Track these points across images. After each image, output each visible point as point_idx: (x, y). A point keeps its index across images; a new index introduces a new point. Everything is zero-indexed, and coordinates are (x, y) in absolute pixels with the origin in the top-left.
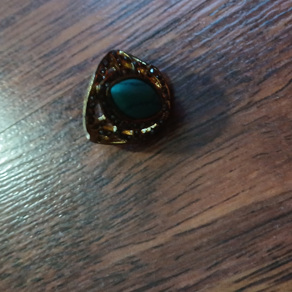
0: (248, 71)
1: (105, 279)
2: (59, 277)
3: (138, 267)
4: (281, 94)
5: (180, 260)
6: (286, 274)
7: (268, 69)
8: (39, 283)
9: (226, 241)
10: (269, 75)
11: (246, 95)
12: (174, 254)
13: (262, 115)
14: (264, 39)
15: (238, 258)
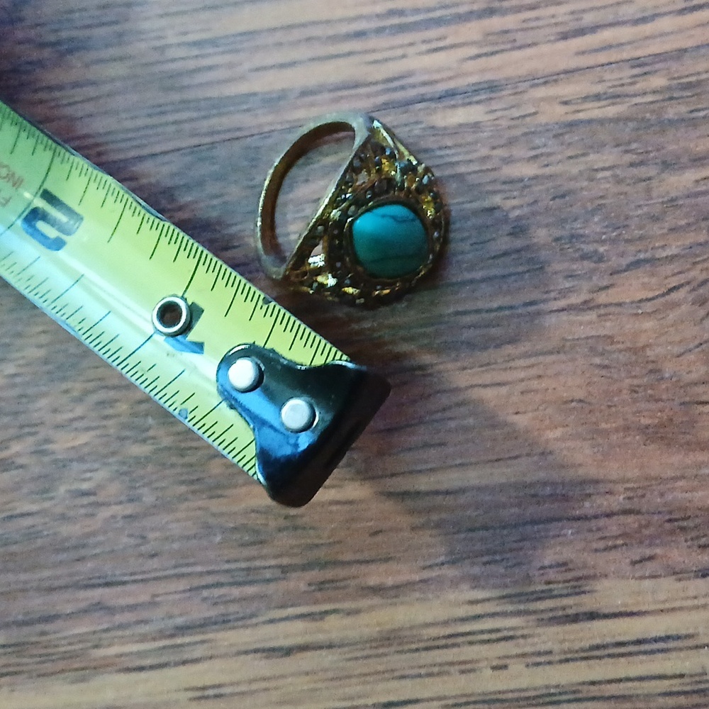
0: (603, 242)
1: (224, 530)
2: (131, 500)
3: (296, 528)
4: (648, 307)
5: (379, 538)
6: (560, 613)
7: (640, 251)
8: (85, 500)
9: (472, 530)
10: (637, 264)
11: (586, 286)
12: (370, 524)
13: (602, 332)
14: (648, 190)
15: (485, 564)
